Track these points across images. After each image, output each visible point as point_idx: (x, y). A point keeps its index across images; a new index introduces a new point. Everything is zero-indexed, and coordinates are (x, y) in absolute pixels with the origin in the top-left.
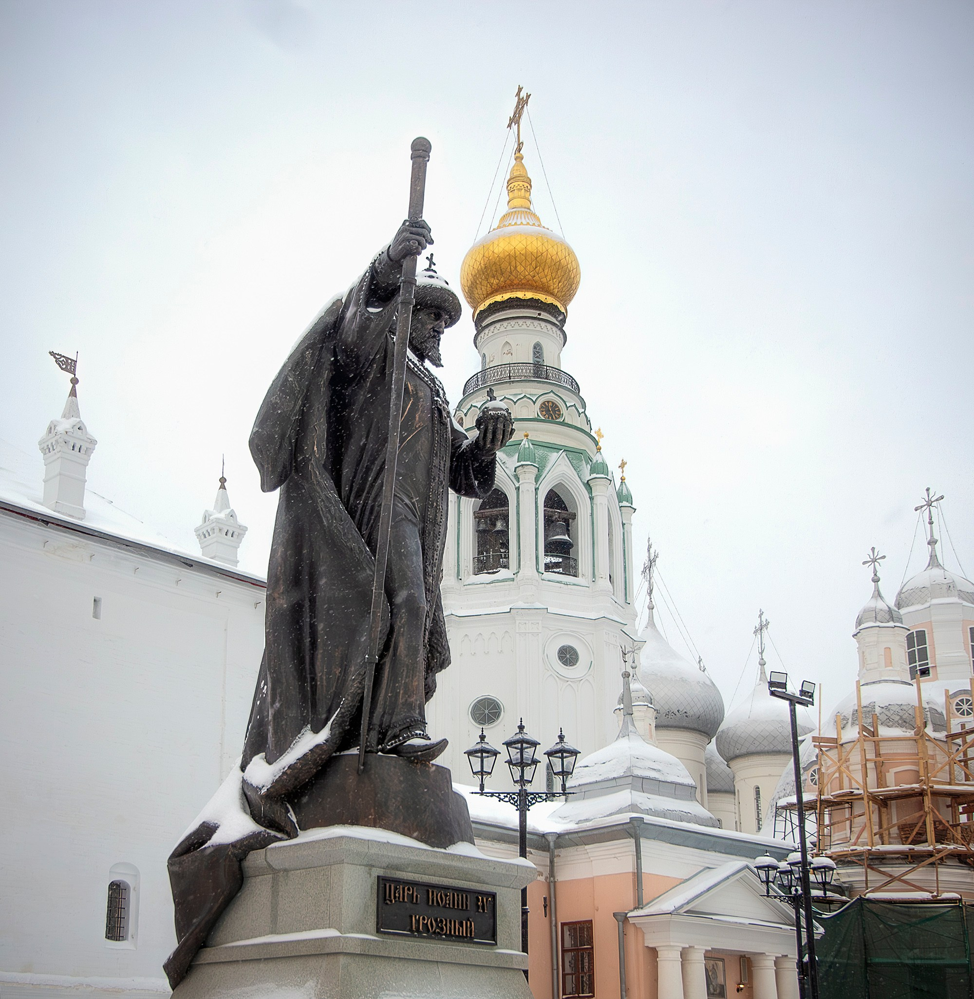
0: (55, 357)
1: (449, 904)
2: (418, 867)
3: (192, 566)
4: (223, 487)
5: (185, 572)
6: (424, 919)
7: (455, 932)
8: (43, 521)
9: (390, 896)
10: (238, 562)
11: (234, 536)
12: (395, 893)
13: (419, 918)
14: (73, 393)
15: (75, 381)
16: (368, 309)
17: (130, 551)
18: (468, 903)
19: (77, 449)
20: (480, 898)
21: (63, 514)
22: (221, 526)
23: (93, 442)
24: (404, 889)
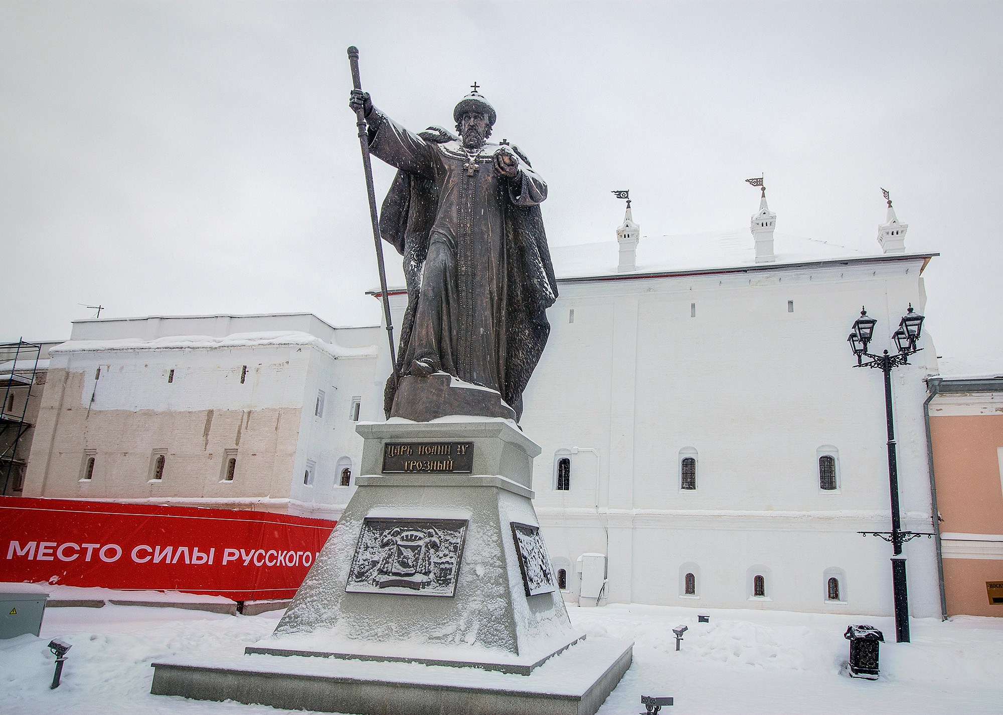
0: (749, 182)
1: (434, 453)
2: (410, 434)
3: (847, 264)
4: (890, 206)
5: (844, 269)
6: (414, 463)
7: (437, 468)
8: (744, 271)
9: (391, 453)
10: (904, 248)
11: (899, 233)
12: (394, 451)
13: (410, 463)
14: (763, 196)
15: (763, 189)
16: (370, 154)
17: (803, 269)
18: (449, 451)
19: (765, 225)
20: (459, 446)
21: (761, 262)
22: (887, 231)
23: (774, 217)
24: (401, 448)
